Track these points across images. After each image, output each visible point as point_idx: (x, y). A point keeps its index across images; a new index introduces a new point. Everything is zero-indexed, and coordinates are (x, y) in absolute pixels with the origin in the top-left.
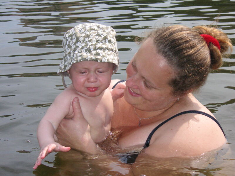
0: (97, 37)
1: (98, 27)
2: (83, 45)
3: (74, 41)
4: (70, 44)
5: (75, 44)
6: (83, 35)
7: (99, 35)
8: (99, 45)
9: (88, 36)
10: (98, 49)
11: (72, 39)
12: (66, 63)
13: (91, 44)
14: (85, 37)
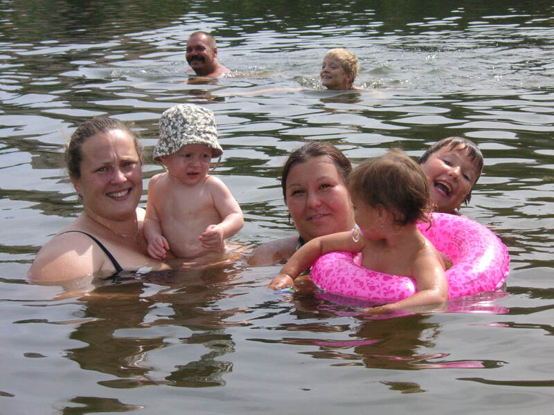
0: (205, 120)
1: (202, 109)
2: (192, 127)
3: (181, 122)
4: (176, 125)
5: (182, 125)
6: (190, 117)
7: (207, 119)
8: (208, 129)
9: (196, 119)
10: (207, 132)
11: (177, 120)
12: (170, 145)
13: (200, 127)
14: (193, 120)
